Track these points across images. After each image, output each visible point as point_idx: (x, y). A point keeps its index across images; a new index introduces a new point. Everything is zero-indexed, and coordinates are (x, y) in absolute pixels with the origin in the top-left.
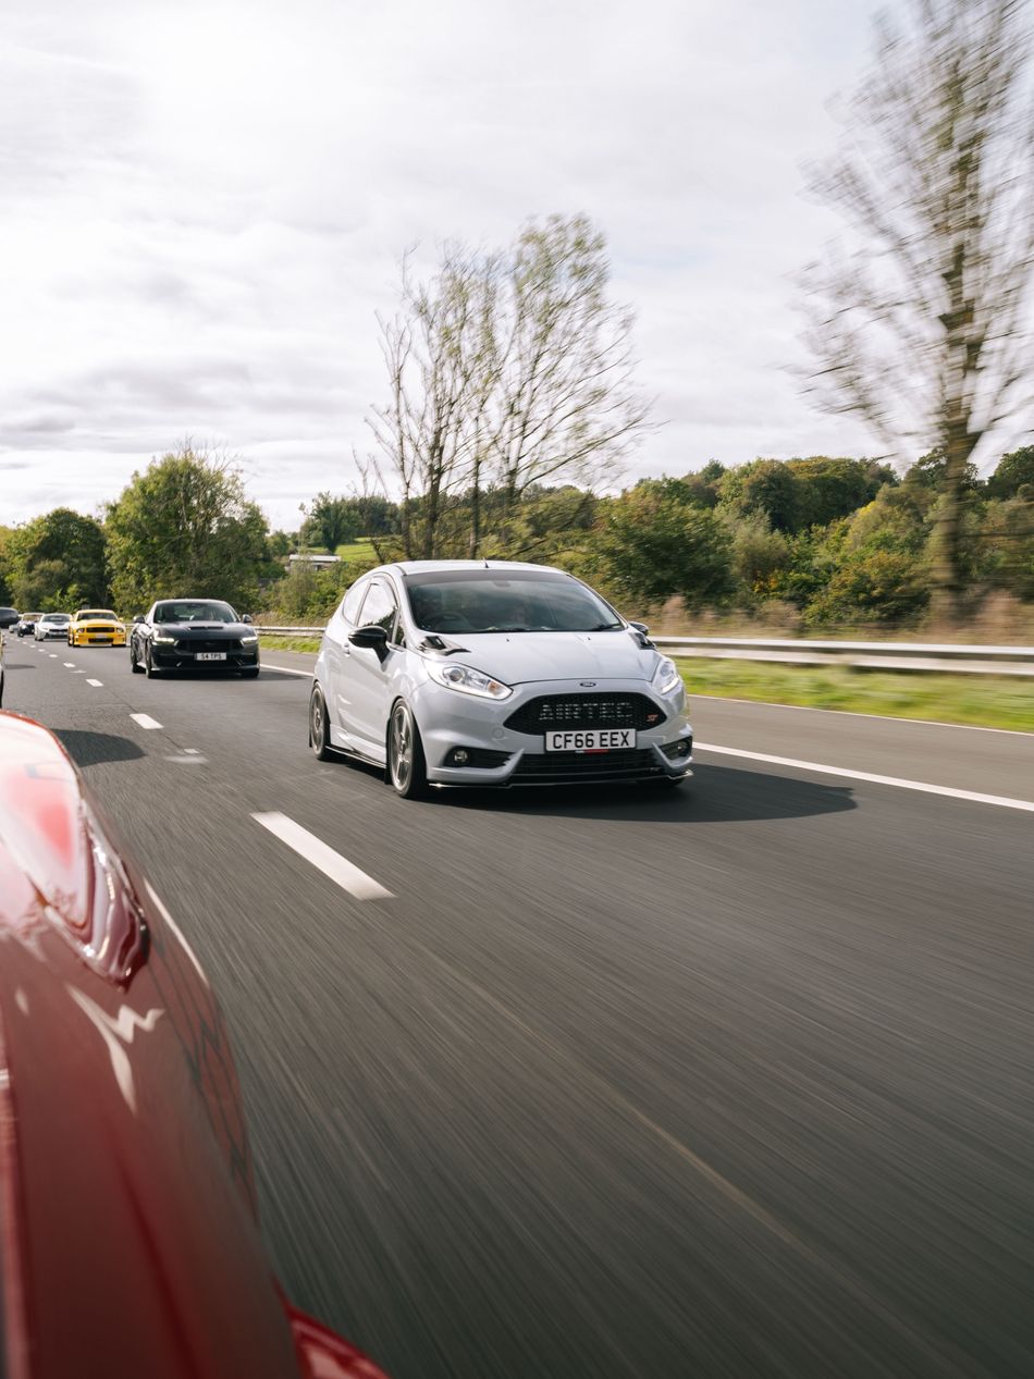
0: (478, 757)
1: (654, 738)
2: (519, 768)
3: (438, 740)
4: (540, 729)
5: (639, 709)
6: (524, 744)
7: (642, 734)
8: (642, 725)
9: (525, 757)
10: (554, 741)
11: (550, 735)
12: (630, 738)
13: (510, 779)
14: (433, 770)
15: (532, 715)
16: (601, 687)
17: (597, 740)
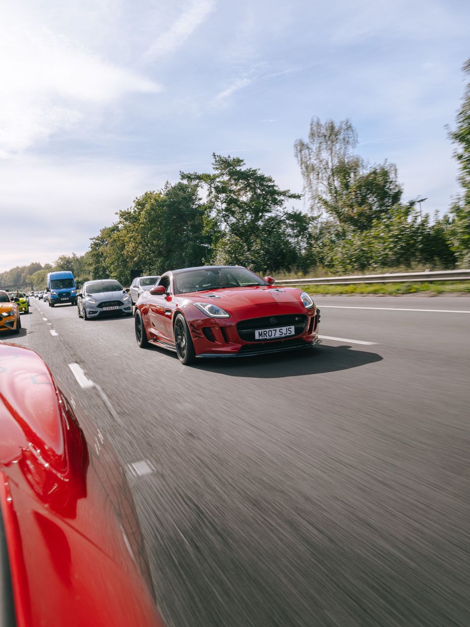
0: (94, 312)
1: (122, 307)
2: (99, 313)
3: (88, 310)
4: (102, 307)
5: (120, 303)
6: (100, 310)
7: (120, 307)
8: (119, 305)
9: (100, 312)
10: (105, 309)
11: (104, 308)
12: (117, 308)
13: (98, 315)
14: (88, 315)
15: (101, 305)
16: (112, 300)
17: (112, 308)
